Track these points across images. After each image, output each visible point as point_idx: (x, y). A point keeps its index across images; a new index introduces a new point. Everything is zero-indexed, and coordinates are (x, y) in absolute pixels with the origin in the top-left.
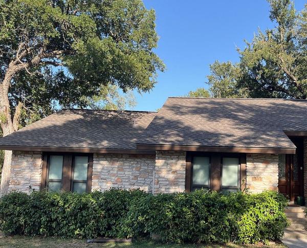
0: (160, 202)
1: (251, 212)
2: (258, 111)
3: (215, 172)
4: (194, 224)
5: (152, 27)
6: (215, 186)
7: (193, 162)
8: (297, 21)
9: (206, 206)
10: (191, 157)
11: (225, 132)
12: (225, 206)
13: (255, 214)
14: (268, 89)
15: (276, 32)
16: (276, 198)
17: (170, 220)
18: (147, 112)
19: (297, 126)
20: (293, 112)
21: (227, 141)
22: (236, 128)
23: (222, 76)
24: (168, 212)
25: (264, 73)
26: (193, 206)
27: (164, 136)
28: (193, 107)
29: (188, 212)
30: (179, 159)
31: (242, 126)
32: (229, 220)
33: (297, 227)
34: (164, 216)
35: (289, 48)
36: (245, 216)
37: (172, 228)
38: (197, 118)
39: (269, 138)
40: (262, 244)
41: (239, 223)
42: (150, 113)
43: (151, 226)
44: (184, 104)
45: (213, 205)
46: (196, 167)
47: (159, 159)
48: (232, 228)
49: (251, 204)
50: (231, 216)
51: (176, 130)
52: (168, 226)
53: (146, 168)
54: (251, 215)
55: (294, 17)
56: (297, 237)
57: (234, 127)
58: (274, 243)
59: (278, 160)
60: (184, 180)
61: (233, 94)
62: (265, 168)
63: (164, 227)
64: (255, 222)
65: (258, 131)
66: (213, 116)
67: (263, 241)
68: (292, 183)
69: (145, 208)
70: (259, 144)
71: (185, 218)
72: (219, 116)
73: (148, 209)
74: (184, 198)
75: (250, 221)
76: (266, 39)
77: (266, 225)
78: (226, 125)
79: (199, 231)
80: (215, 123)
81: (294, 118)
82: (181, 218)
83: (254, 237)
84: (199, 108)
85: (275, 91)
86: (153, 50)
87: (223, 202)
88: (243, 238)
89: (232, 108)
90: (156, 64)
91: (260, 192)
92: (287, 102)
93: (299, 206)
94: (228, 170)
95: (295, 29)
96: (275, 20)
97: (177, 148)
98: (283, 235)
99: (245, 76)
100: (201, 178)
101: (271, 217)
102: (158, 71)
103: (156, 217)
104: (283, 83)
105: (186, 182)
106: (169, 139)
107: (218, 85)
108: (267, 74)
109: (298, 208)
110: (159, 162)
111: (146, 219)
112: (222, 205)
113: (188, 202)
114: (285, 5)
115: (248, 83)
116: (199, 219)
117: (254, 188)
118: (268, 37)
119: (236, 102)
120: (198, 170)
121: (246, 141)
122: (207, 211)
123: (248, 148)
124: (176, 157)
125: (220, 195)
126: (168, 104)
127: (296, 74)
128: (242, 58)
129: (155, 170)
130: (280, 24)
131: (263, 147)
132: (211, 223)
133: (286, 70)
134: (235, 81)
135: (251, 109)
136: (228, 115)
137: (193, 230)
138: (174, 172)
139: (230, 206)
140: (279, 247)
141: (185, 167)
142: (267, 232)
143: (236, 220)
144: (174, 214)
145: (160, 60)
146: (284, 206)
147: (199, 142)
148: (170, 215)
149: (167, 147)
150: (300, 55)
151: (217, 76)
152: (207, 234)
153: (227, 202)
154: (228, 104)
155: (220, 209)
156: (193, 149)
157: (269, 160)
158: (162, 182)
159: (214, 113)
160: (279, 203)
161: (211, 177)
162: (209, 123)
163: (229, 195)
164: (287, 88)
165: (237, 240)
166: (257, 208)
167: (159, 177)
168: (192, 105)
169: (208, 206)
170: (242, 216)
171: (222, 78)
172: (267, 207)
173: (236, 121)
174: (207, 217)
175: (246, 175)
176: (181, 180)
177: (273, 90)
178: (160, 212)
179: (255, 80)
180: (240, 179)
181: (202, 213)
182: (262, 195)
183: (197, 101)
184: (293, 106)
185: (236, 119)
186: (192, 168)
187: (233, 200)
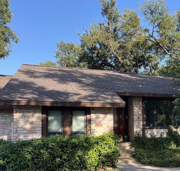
0: (19, 147)
1: (95, 149)
2: (97, 78)
3: (66, 121)
4: (51, 161)
5: (7, 5)
6: (67, 132)
7: (48, 115)
8: (120, 19)
9: (60, 147)
10: (46, 110)
11: (74, 92)
12: (76, 146)
13: (98, 150)
14: (101, 65)
15: (106, 25)
16: (113, 138)
17: (29, 161)
18: (3, 76)
19: (124, 89)
20: (120, 80)
21: (75, 98)
22: (82, 89)
23: (67, 53)
24: (27, 155)
25: (98, 53)
26: (50, 148)
27: (21, 94)
28: (45, 73)
29: (45, 153)
30: (35, 112)
31: (86, 88)
32: (79, 156)
33: (125, 156)
34: (24, 158)
35: (115, 37)
36: (91, 152)
37: (32, 167)
38: (50, 81)
39: (106, 96)
40: (103, 170)
41: (87, 157)
42: (5, 76)
43: (12, 167)
44: (37, 70)
45: (66, 146)
46: (50, 118)
47: (16, 113)
48: (81, 162)
49: (95, 143)
50: (80, 153)
51: (31, 89)
52: (28, 166)
53: (4, 120)
54: (95, 151)
55: (118, 16)
56: (126, 162)
57: (80, 88)
58: (111, 168)
59: (113, 112)
60: (41, 129)
61: (76, 66)
62: (105, 117)
63: (24, 167)
64: (98, 155)
65: (98, 92)
66: (63, 80)
67: (104, 168)
68: (121, 127)
69: (5, 153)
70: (100, 100)
71: (43, 158)
72: (68, 80)
73: (8, 154)
74: (42, 143)
75: (95, 155)
76: (99, 29)
77: (105, 156)
78: (74, 87)
79: (55, 166)
80: (65, 85)
81: (121, 84)
82: (40, 158)
83: (97, 166)
84: (50, 74)
85: (106, 66)
86: (7, 25)
87: (74, 143)
88: (90, 167)
89: (77, 75)
90: (11, 36)
91: (101, 134)
92: (115, 73)
93: (126, 142)
94: (77, 120)
95: (119, 25)
96: (105, 16)
97: (33, 104)
98: (117, 162)
99: (85, 54)
100: (55, 126)
101: (110, 151)
102: (12, 42)
103: (16, 159)
104: (112, 61)
105: (42, 130)
106: (25, 96)
107: (64, 59)
108: (101, 54)
109: (126, 143)
110: (17, 115)
111: (7, 162)
112: (73, 145)
113: (45, 146)
114: (112, 6)
115: (87, 59)
116: (55, 158)
117: (97, 132)
118: (101, 28)
119: (80, 71)
120: (52, 121)
121: (90, 98)
122: (61, 151)
123: (92, 103)
124: (32, 111)
125: (72, 139)
126: (22, 69)
127: (120, 56)
128: (82, 41)
129: (13, 122)
130: (109, 20)
131: (103, 102)
132: (65, 160)
133: (114, 52)
134: (77, 57)
135: (91, 76)
136: (75, 80)
137: (50, 166)
138: (32, 123)
139: (79, 146)
140: (116, 170)
141: (41, 118)
142: (107, 161)
143: (84, 155)
144: (33, 155)
145: (14, 33)
146: (118, 142)
147: (53, 99)
148: (29, 157)
149: (23, 102)
150: (123, 43)
151: (63, 53)
152: (62, 168)
153: (77, 143)
154: (73, 72)
155: (72, 149)
156: (48, 104)
157: (107, 111)
158: (20, 132)
159: (64, 78)
160: (114, 141)
161: (63, 125)
162: (60, 85)
163: (78, 138)
164: (114, 65)
165: (85, 169)
166: (100, 146)
167: (18, 127)
168: (44, 71)
169: (62, 147)
170: (89, 152)
171: (67, 54)
172: (106, 144)
173: (81, 84)
174: (62, 155)
175: (91, 123)
176: (38, 129)
177: (104, 66)
178: (20, 155)
179: (92, 57)
180: (86, 126)
181: (57, 153)
182: (103, 136)
183: (48, 69)
184: (120, 76)
185: (81, 83)
186: (47, 119)
187: (82, 141)
